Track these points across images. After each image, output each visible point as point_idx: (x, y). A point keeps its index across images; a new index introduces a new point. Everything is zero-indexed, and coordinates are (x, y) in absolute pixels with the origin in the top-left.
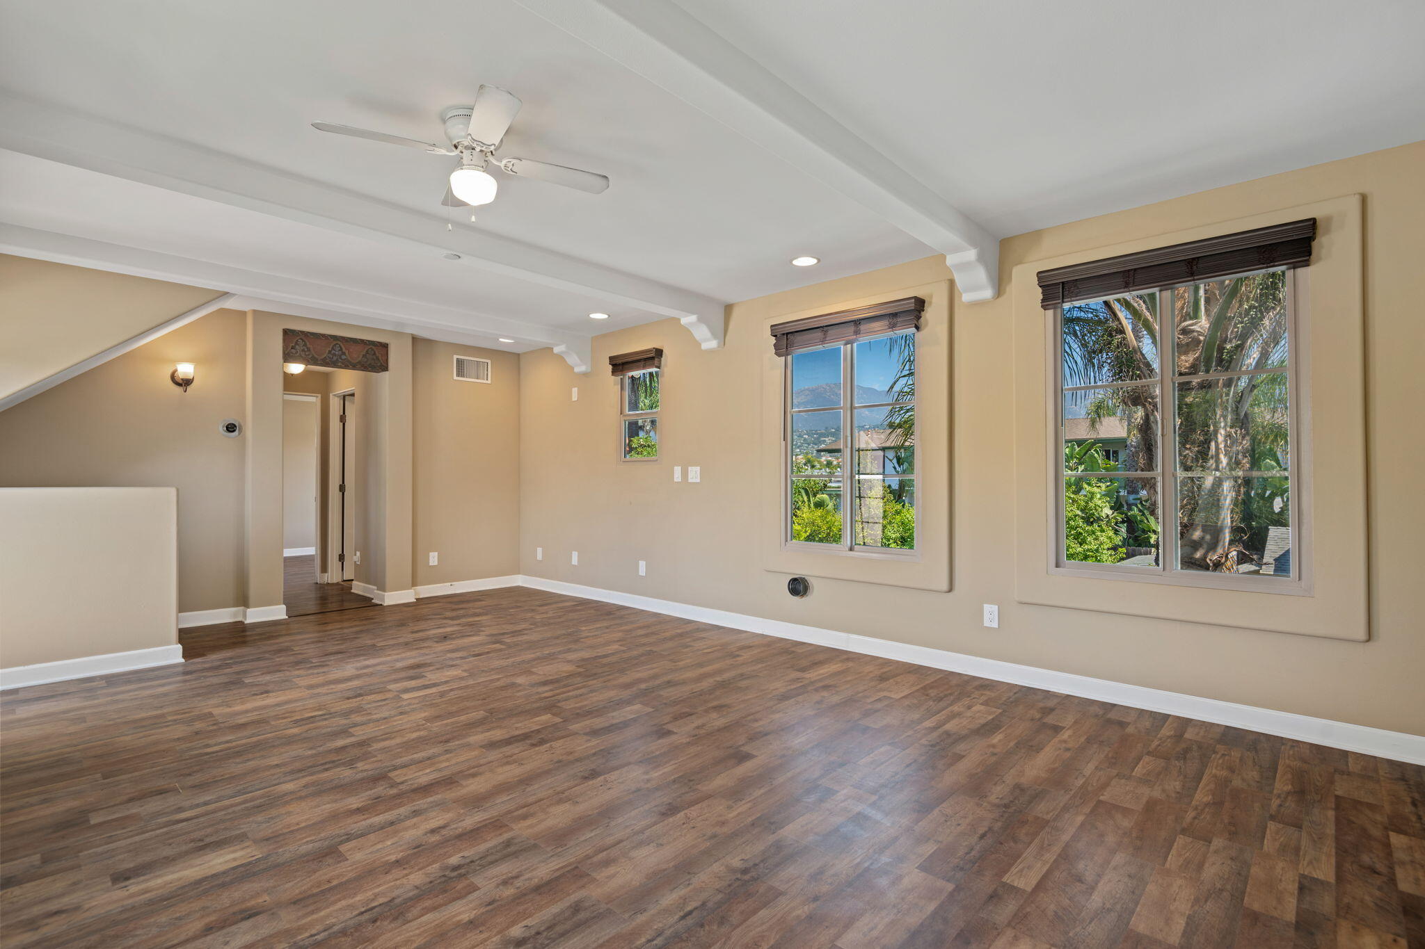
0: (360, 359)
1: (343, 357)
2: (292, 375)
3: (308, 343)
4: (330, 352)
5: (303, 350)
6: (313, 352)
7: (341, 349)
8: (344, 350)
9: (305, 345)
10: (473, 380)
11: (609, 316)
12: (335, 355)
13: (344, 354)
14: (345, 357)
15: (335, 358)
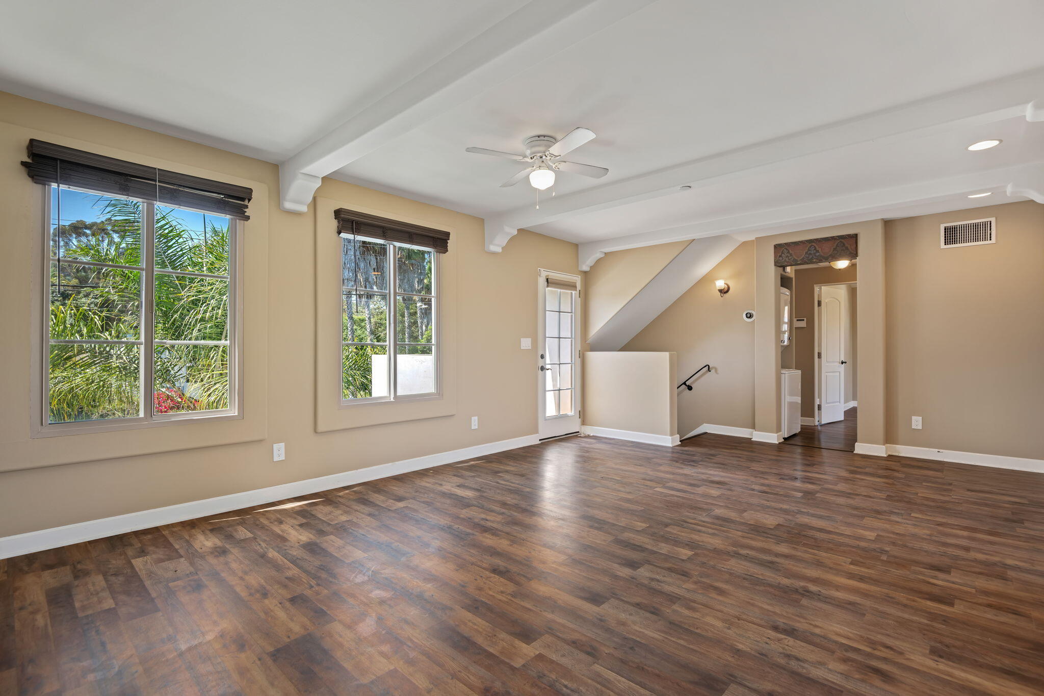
0: (830, 253)
1: (818, 254)
2: (840, 269)
3: (790, 251)
4: (806, 253)
5: (787, 256)
6: (794, 257)
7: (815, 249)
8: (818, 249)
9: (788, 252)
10: (970, 244)
11: (1001, 141)
12: (811, 254)
13: (818, 251)
14: (819, 254)
15: (811, 257)
